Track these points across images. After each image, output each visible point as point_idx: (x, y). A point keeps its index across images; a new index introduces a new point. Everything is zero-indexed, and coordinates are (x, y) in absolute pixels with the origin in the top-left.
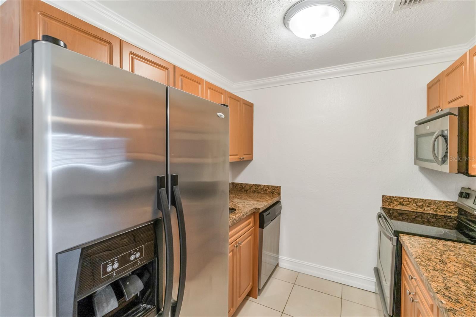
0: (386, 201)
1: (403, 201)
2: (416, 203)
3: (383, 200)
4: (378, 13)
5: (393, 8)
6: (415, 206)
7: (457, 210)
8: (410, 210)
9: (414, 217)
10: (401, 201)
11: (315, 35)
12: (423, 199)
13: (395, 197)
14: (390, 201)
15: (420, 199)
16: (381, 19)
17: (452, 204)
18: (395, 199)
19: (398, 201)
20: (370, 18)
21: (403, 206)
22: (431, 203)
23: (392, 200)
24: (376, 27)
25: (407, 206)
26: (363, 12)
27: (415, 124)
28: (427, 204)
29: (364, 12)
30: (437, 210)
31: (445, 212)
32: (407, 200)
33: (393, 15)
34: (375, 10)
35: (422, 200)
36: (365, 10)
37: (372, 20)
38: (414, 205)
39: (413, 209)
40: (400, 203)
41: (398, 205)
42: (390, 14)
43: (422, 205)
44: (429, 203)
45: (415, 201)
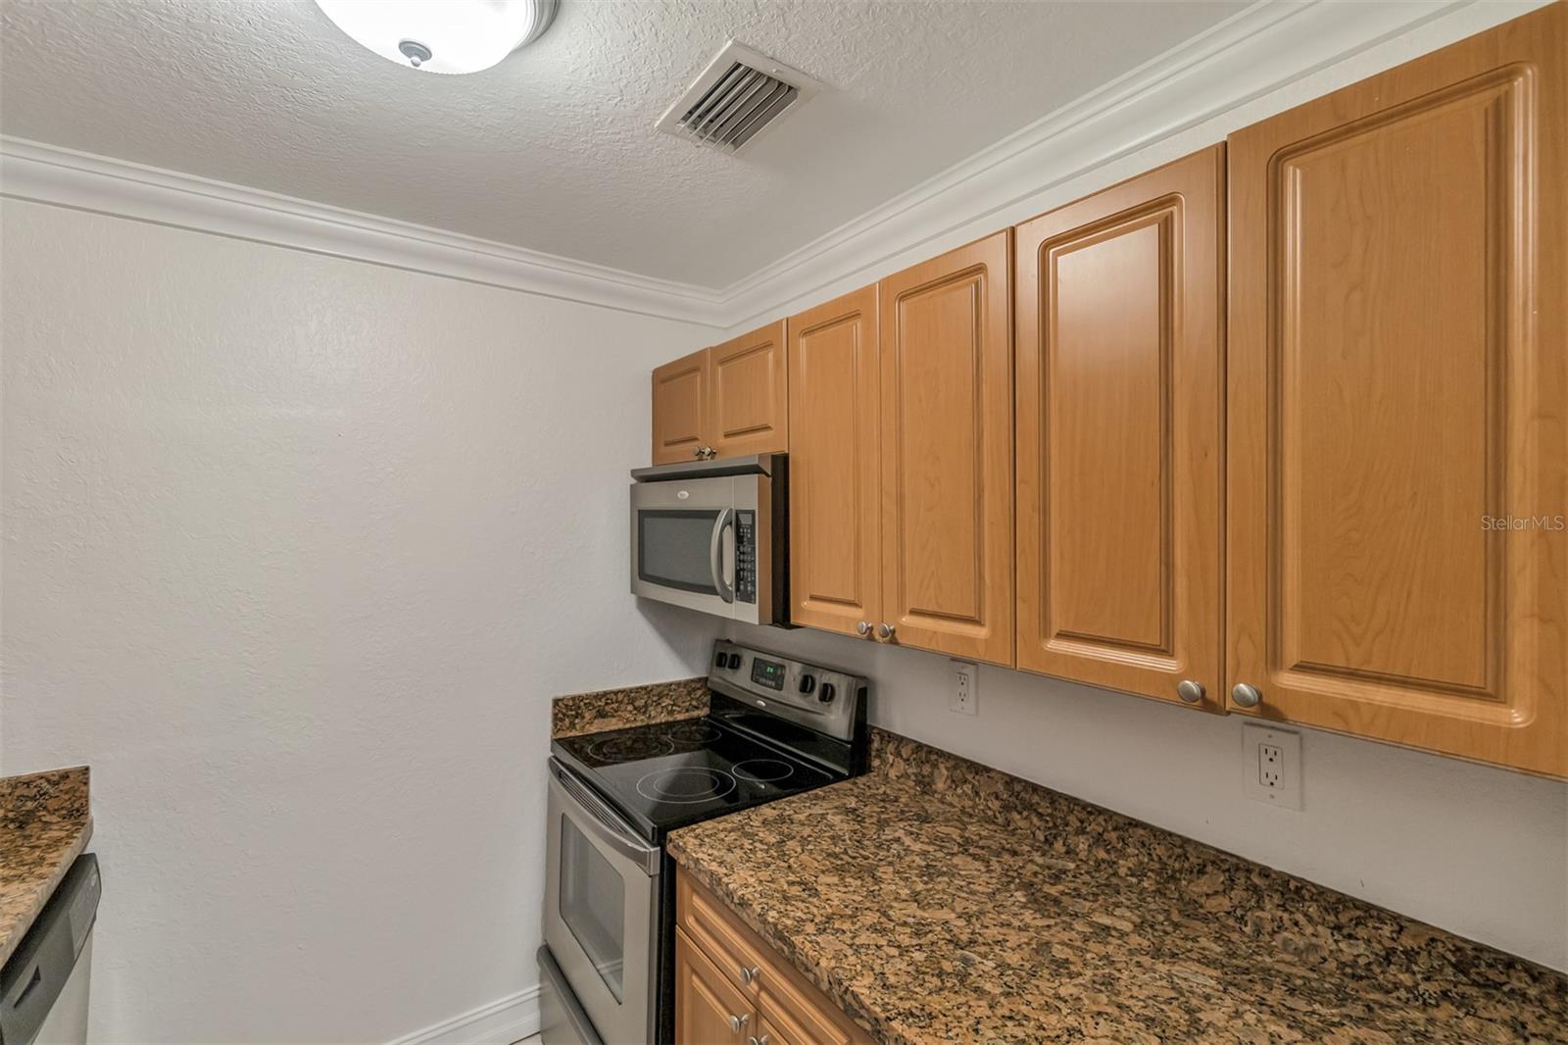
0: (564, 715)
1: (607, 704)
2: (632, 702)
3: (555, 715)
4: (622, 108)
5: (662, 118)
6: (631, 712)
7: (707, 699)
8: (621, 726)
9: (629, 743)
10: (599, 706)
11: (425, 53)
12: (648, 687)
13: (588, 696)
14: (574, 713)
15: (641, 688)
16: (619, 133)
17: (699, 685)
18: (585, 704)
19: (594, 708)
20: (597, 109)
21: (605, 720)
22: (661, 692)
23: (579, 707)
24: (594, 149)
25: (614, 716)
26: (591, 74)
27: (632, 476)
28: (655, 699)
29: (593, 75)
30: (674, 708)
31: (687, 711)
32: (614, 698)
33: (650, 138)
34: (621, 91)
35: (645, 688)
36: (599, 74)
37: (596, 119)
38: (630, 708)
39: (628, 721)
40: (598, 711)
41: (596, 717)
42: (647, 130)
43: (646, 706)
44: (659, 695)
45: (631, 695)
